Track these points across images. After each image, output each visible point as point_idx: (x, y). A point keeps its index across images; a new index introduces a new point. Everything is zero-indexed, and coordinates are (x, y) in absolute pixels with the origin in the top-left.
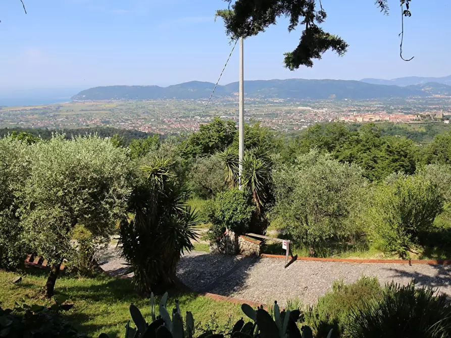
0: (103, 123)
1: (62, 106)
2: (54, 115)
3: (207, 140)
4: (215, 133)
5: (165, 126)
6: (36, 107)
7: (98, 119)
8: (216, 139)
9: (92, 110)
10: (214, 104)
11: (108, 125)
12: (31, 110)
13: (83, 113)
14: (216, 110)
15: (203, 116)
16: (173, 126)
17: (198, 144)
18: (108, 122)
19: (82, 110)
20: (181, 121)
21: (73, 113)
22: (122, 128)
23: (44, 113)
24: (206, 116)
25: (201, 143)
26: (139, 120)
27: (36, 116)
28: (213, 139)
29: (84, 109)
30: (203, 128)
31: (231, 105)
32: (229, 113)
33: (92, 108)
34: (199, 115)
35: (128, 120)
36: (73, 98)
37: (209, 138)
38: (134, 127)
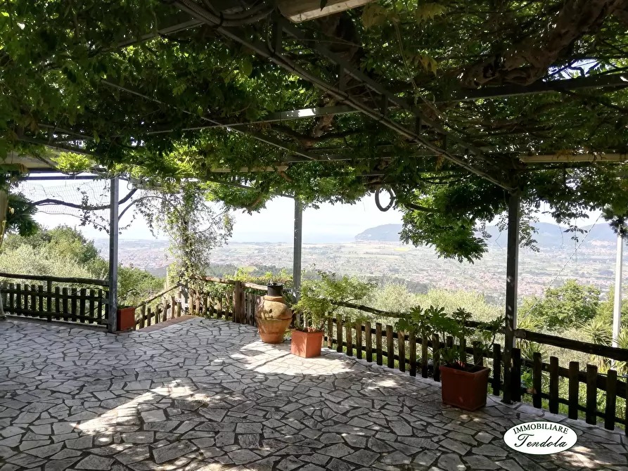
0: (391, 271)
1: (344, 247)
2: (335, 257)
3: (556, 310)
4: (568, 302)
5: (476, 284)
6: (317, 246)
7: (385, 267)
8: (569, 310)
9: (378, 254)
10: (556, 256)
11: (397, 275)
12: (310, 248)
13: (366, 256)
14: (559, 266)
15: (537, 274)
16: (487, 284)
17: (541, 314)
18: (397, 271)
19: (367, 253)
20: (500, 278)
21: (356, 256)
22: (416, 281)
23: (323, 254)
24: (541, 273)
25: (547, 313)
26: (438, 272)
27: (314, 256)
28: (565, 309)
29: (369, 251)
30: (550, 294)
31: (584, 260)
32: (581, 272)
33: (378, 251)
34: (531, 272)
35: (422, 270)
36: (356, 237)
37: (558, 307)
38: (431, 281)
